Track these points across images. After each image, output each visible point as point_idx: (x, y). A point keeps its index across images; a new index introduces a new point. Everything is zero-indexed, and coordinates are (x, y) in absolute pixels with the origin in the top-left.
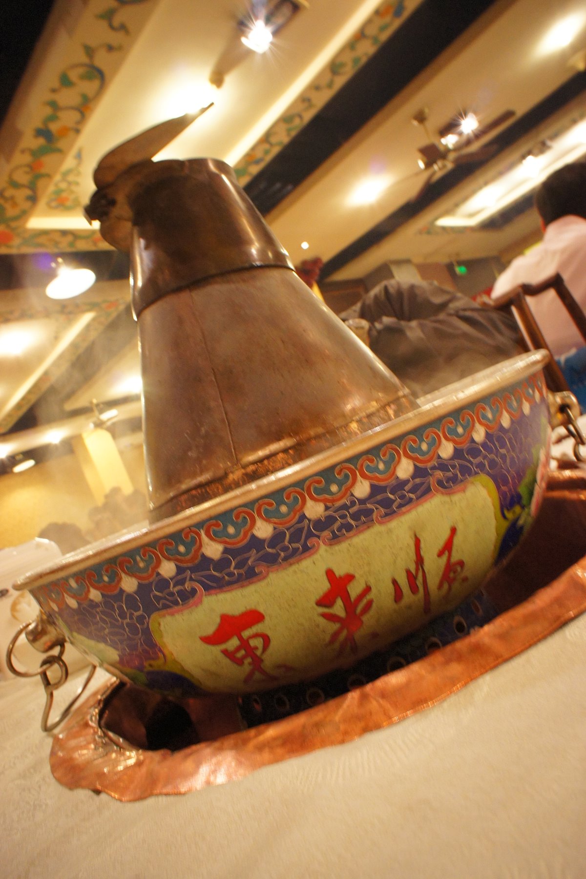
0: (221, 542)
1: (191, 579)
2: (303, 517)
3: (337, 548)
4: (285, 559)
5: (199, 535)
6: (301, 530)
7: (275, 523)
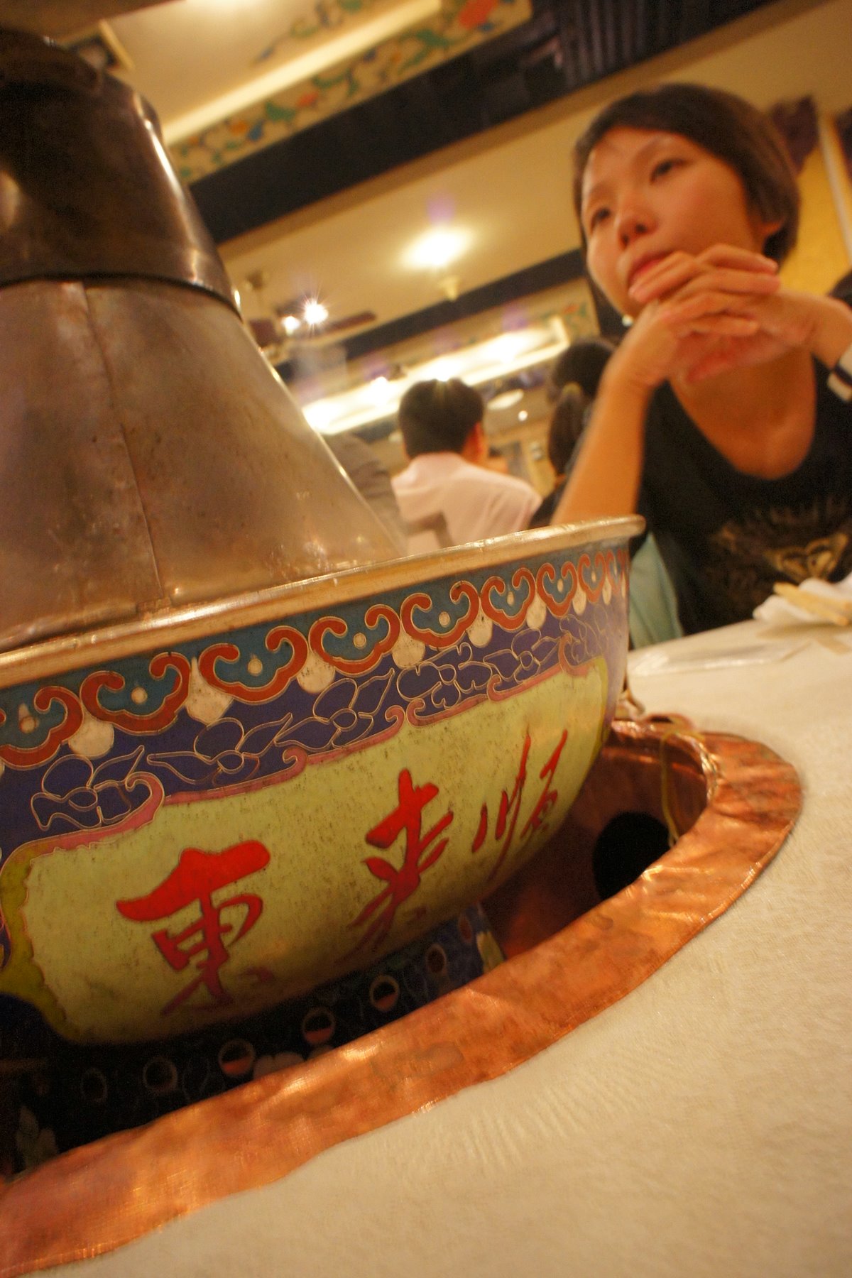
0: (228, 690)
1: (143, 766)
2: (388, 662)
3: (427, 731)
4: (342, 740)
5: (186, 671)
6: (380, 686)
7: (339, 665)
